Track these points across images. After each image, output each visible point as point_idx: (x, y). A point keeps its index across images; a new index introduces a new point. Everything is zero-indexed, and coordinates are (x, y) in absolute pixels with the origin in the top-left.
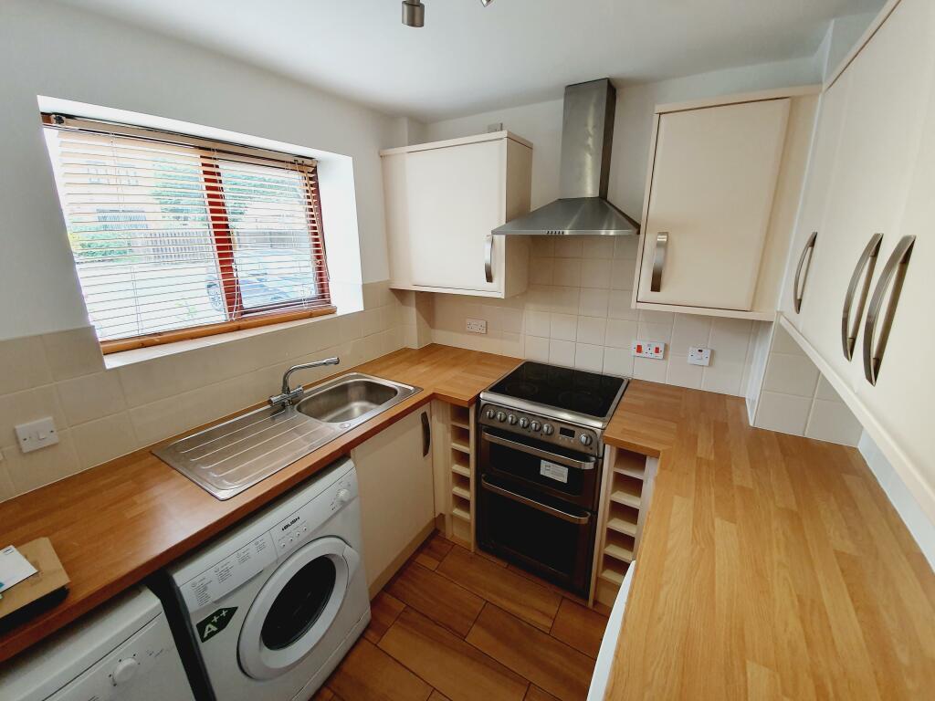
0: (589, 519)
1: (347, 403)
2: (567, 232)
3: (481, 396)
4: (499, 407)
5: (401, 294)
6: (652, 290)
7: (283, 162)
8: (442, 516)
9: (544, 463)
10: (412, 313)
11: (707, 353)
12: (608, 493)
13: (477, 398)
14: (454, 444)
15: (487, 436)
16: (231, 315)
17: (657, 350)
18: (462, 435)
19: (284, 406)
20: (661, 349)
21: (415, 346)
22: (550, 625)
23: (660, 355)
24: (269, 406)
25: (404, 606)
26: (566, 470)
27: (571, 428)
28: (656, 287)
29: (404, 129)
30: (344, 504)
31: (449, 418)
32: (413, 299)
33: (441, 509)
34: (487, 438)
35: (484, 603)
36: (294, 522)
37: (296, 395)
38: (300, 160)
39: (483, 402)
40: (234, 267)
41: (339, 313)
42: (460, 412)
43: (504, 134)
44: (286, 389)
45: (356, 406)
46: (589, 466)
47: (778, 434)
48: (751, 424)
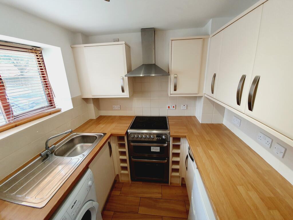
0: (167, 160)
1: (74, 145)
2: (141, 75)
3: (128, 131)
4: (135, 133)
5: (86, 100)
6: (174, 91)
7: (27, 49)
8: (118, 175)
9: (152, 147)
10: (91, 106)
11: (186, 106)
12: (172, 151)
13: (127, 132)
14: (119, 150)
15: (132, 144)
16: (9, 121)
17: (174, 107)
18: (122, 146)
19: (47, 156)
20: (175, 106)
21: (95, 118)
22: (161, 196)
23: (174, 108)
24: (40, 157)
25: (113, 212)
26: (159, 148)
27: (159, 135)
28: (175, 90)
29: (80, 38)
30: (90, 186)
31: (117, 141)
32: (92, 101)
33: (117, 173)
34: (132, 145)
35: (140, 198)
36: (75, 203)
37: (52, 149)
38: (35, 48)
39: (129, 133)
40: (7, 98)
41: (63, 111)
42: (120, 138)
43: (124, 42)
44: (47, 148)
45: (78, 147)
46: (166, 145)
47: (207, 124)
48: (201, 123)
